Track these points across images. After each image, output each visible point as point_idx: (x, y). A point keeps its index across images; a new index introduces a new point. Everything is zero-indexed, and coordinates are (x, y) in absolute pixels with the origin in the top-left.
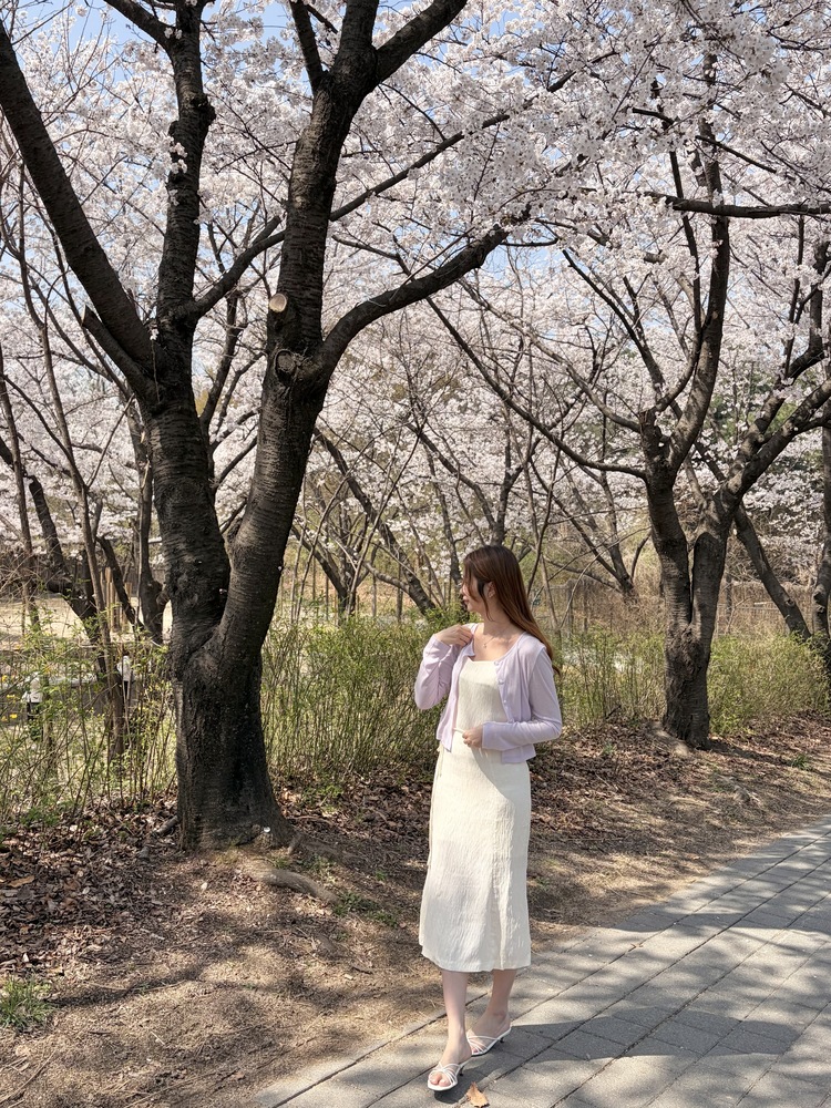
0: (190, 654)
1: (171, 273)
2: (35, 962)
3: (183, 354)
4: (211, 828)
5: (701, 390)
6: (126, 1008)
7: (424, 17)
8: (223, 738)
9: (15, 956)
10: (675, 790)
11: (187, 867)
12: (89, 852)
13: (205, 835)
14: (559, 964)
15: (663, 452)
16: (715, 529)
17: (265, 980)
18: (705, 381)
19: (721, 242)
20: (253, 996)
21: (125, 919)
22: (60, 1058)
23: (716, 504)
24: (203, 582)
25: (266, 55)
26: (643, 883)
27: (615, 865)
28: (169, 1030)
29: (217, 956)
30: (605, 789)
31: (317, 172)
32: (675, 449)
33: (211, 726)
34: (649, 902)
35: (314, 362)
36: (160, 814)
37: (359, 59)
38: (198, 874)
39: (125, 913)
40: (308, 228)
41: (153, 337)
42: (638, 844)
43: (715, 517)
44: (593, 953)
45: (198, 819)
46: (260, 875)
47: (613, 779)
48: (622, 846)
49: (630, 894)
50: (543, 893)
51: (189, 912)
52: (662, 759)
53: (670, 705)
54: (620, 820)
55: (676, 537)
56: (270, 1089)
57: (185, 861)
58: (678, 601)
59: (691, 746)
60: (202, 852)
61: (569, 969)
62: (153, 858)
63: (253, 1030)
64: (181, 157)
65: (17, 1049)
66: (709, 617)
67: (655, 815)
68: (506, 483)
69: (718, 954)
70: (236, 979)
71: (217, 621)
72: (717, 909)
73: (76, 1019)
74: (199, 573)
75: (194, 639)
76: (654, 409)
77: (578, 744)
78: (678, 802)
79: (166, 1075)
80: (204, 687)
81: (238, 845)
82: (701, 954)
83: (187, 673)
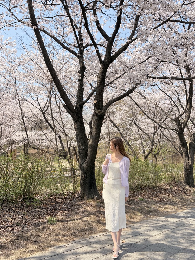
0: (82, 164)
1: (79, 97)
2: (55, 215)
3: (81, 111)
4: (86, 196)
5: (188, 113)
6: (69, 223)
7: (121, 49)
8: (88, 179)
9: (51, 214)
10: (184, 195)
11: (82, 202)
12: (65, 200)
13: (85, 197)
14: (150, 222)
15: (181, 125)
16: (193, 141)
17: (93, 220)
18: (189, 111)
19: (191, 83)
20: (91, 223)
21: (70, 210)
22: (58, 228)
23: (193, 136)
24: (84, 151)
25: (93, 58)
26: (172, 210)
27: (166, 207)
28: (76, 226)
29: (85, 216)
30: (169, 194)
31: (101, 78)
32: (183, 125)
33: (86, 177)
34: (172, 213)
35: (102, 111)
36: (78, 194)
37: (108, 58)
38: (83, 203)
39: (70, 209)
40: (100, 88)
41: (75, 109)
42: (173, 204)
43: (193, 139)
44: (157, 221)
45: (84, 194)
46: (94, 204)
47: (171, 192)
48: (169, 204)
49: (169, 212)
50: (150, 210)
51: (81, 209)
52: (183, 189)
53: (185, 178)
54: (170, 199)
55: (185, 143)
56: (92, 236)
57: (81, 201)
58: (186, 156)
59: (190, 186)
60: (85, 200)
61: (152, 223)
62: (76, 201)
63: (90, 228)
64: (80, 76)
65: (51, 227)
66: (193, 159)
67: (178, 199)
68: (154, 133)
69: (183, 222)
70: (89, 220)
71: (86, 158)
72: (186, 215)
73: (61, 224)
74: (84, 150)
75: (83, 161)
76: (179, 117)
77: (165, 186)
78: (184, 197)
79: (75, 232)
80: (84, 170)
81: (91, 199)
82: (179, 222)
83: (82, 167)
